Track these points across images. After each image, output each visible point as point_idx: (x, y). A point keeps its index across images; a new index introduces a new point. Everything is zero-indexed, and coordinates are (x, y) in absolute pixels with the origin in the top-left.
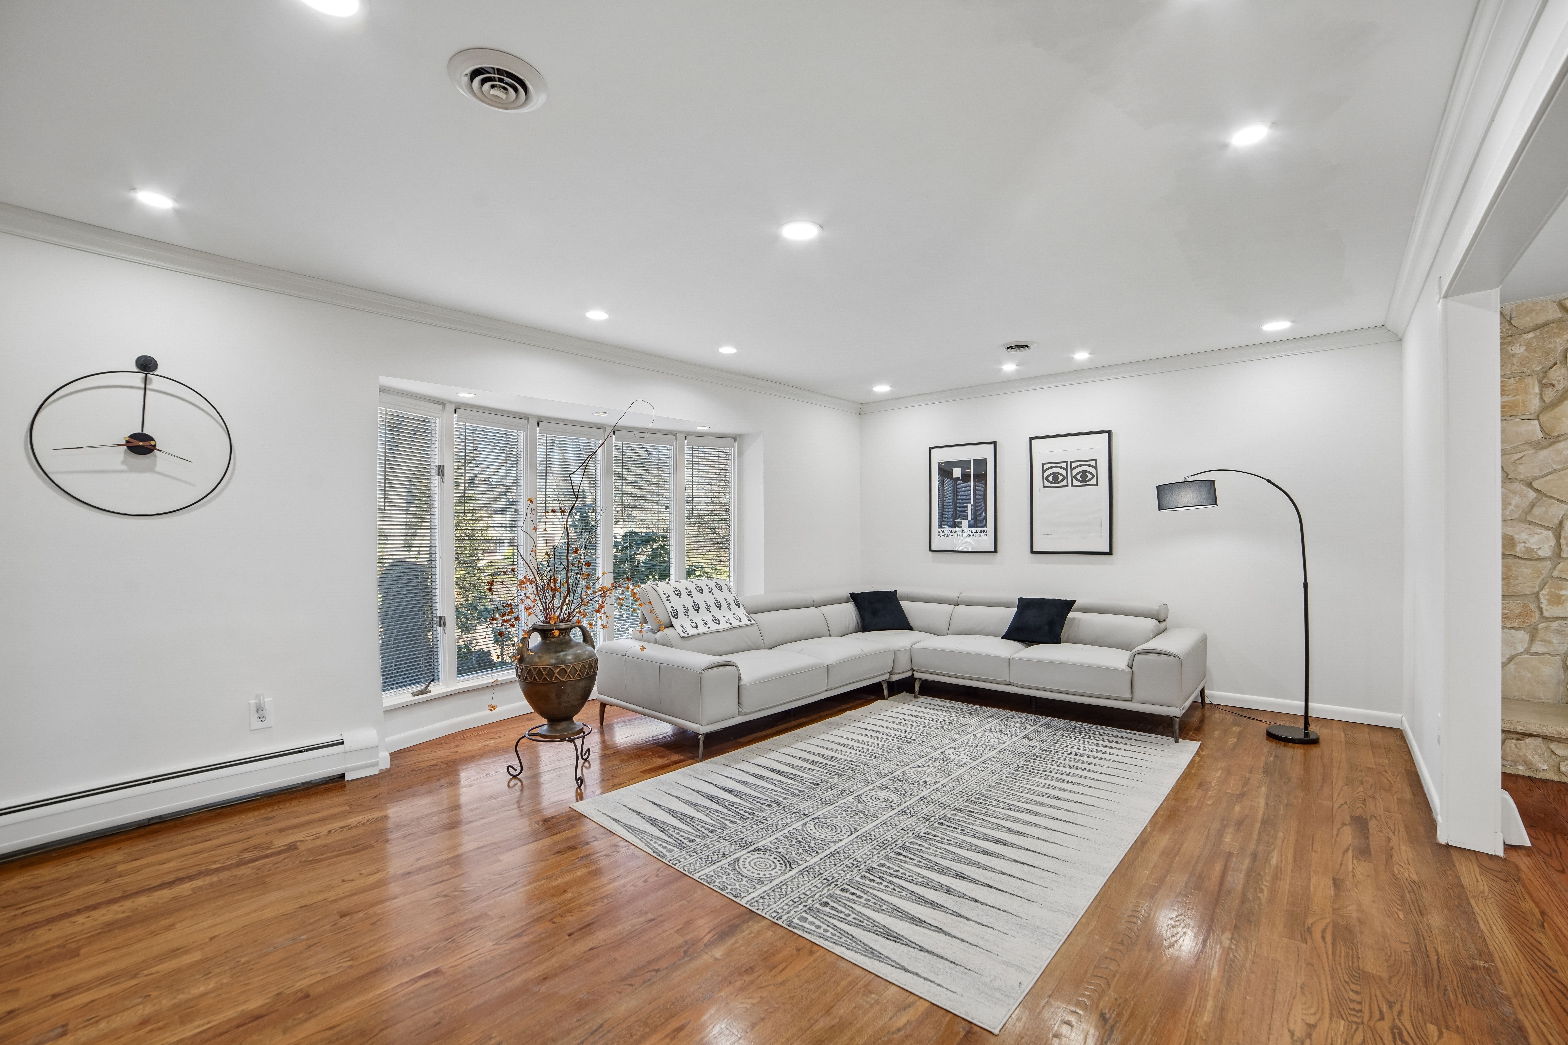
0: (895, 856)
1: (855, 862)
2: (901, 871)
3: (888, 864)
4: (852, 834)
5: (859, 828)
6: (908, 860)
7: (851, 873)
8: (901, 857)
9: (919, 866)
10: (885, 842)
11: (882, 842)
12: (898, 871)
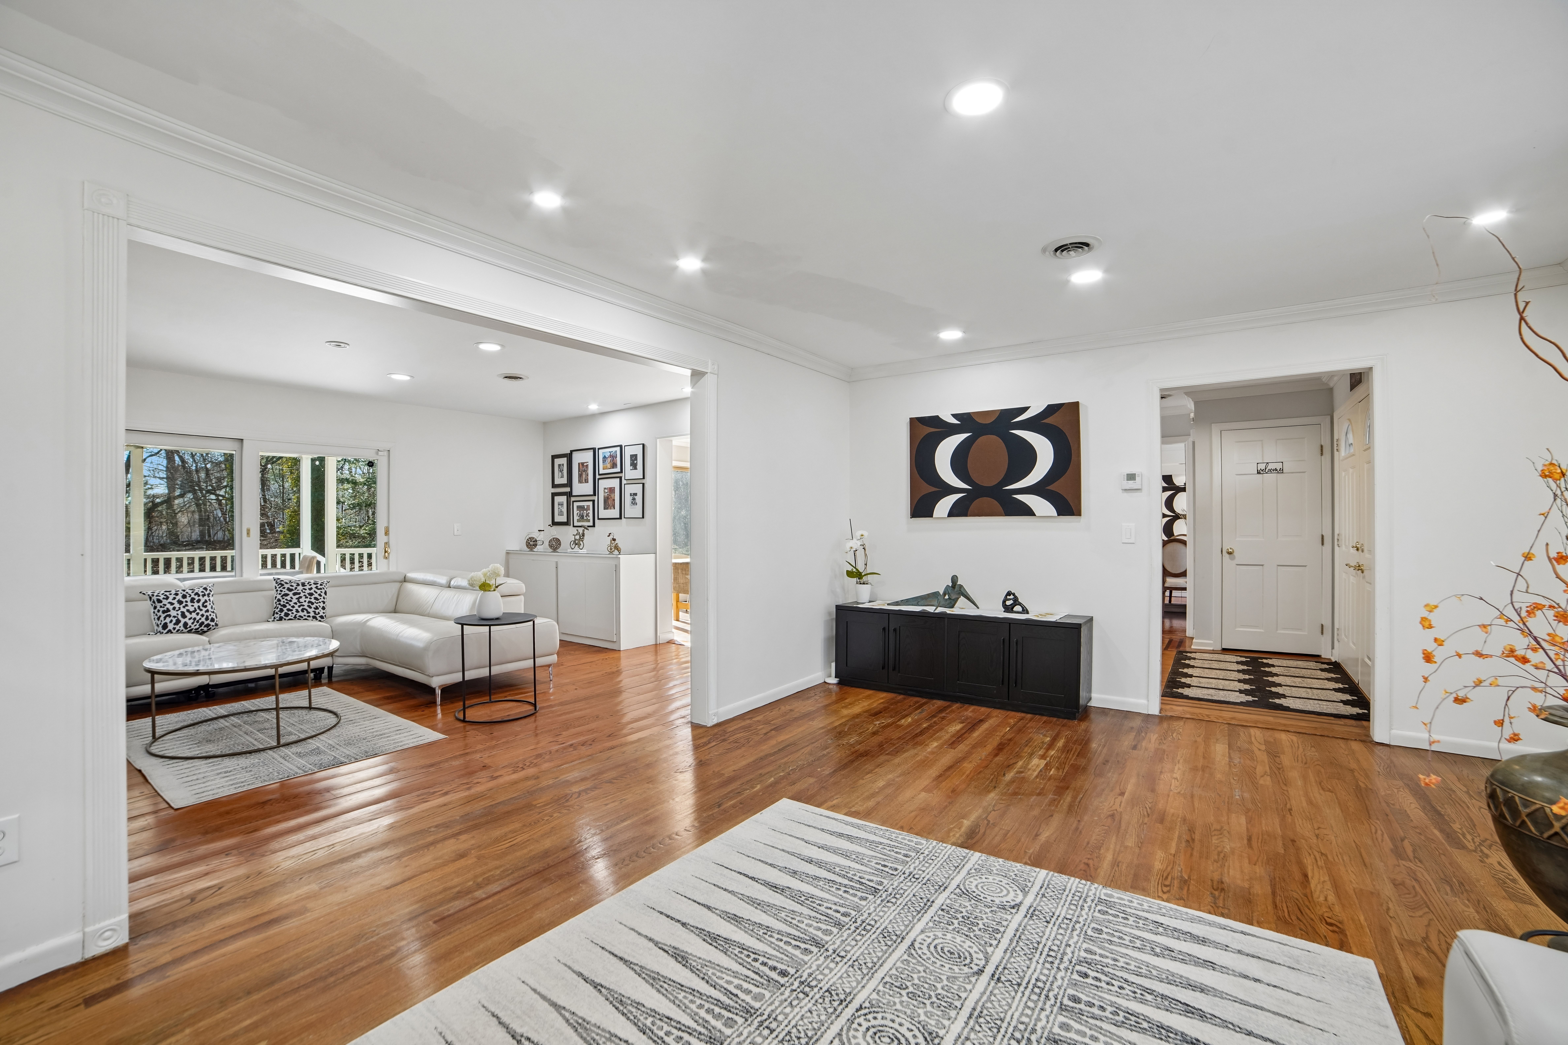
0: (849, 911)
1: (894, 900)
2: (841, 893)
3: (856, 899)
4: (912, 944)
5: (906, 957)
6: (834, 907)
7: (894, 887)
8: (842, 910)
9: (821, 899)
10: (864, 933)
11: (868, 931)
12: (845, 892)
